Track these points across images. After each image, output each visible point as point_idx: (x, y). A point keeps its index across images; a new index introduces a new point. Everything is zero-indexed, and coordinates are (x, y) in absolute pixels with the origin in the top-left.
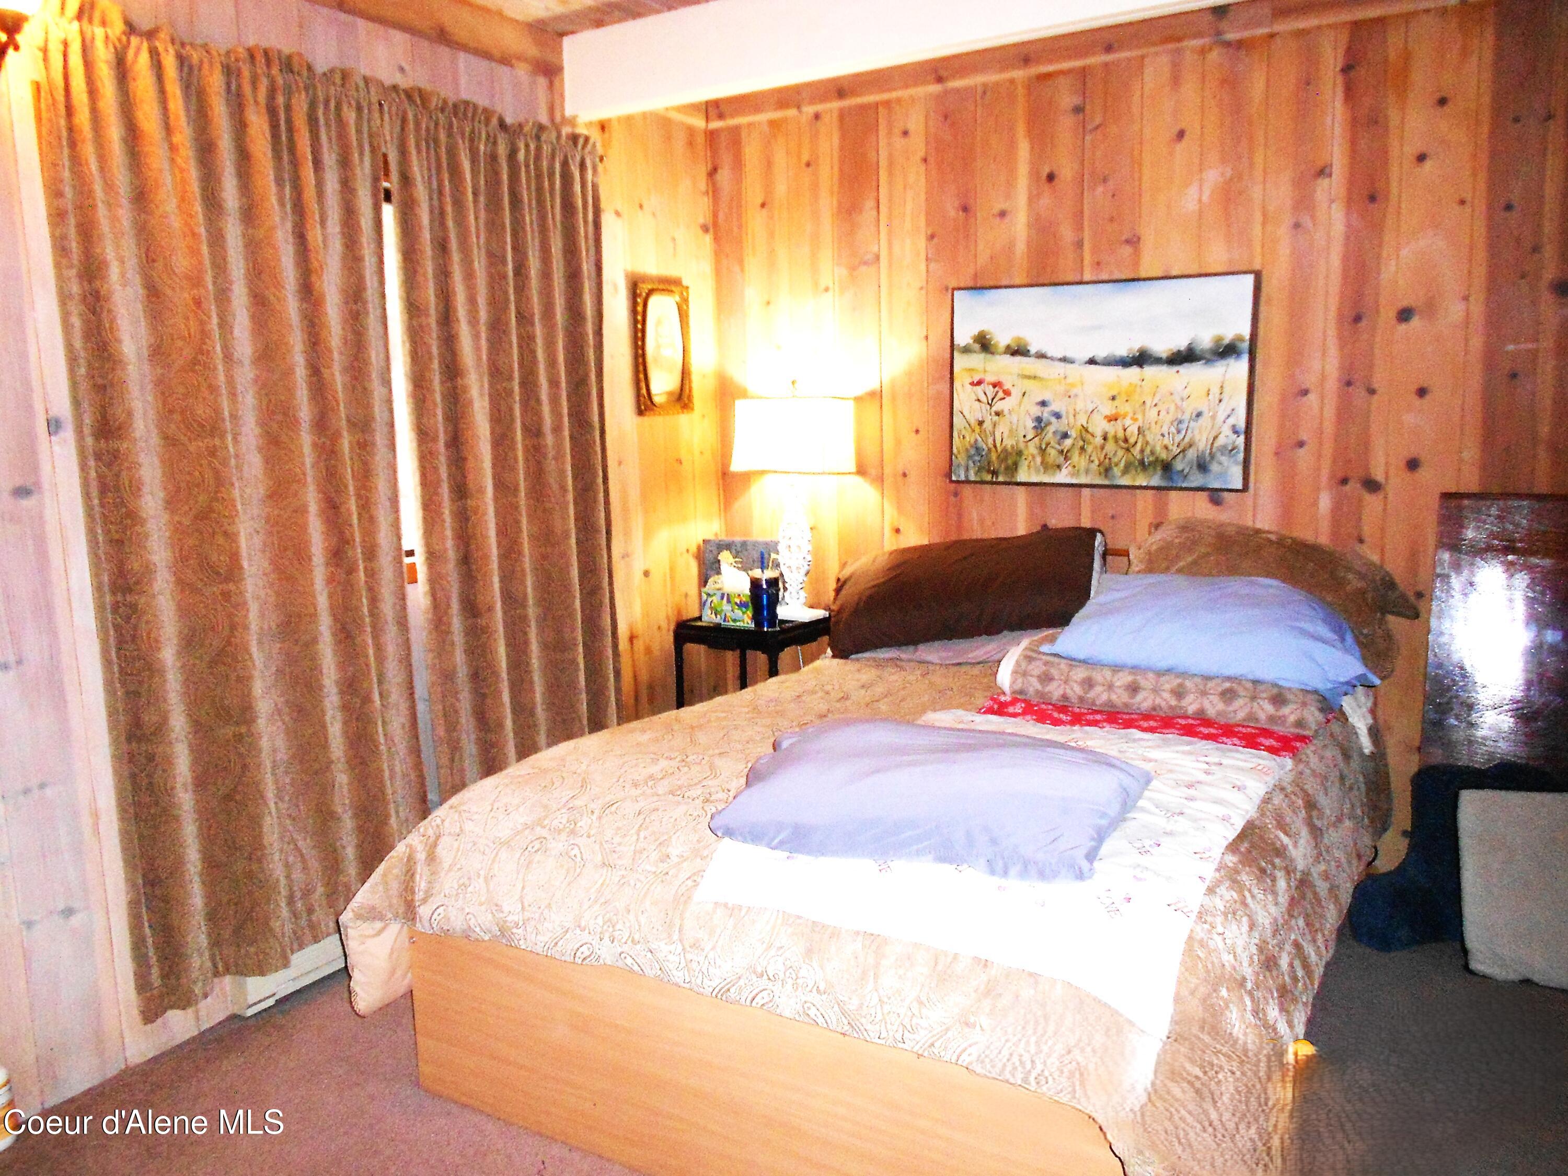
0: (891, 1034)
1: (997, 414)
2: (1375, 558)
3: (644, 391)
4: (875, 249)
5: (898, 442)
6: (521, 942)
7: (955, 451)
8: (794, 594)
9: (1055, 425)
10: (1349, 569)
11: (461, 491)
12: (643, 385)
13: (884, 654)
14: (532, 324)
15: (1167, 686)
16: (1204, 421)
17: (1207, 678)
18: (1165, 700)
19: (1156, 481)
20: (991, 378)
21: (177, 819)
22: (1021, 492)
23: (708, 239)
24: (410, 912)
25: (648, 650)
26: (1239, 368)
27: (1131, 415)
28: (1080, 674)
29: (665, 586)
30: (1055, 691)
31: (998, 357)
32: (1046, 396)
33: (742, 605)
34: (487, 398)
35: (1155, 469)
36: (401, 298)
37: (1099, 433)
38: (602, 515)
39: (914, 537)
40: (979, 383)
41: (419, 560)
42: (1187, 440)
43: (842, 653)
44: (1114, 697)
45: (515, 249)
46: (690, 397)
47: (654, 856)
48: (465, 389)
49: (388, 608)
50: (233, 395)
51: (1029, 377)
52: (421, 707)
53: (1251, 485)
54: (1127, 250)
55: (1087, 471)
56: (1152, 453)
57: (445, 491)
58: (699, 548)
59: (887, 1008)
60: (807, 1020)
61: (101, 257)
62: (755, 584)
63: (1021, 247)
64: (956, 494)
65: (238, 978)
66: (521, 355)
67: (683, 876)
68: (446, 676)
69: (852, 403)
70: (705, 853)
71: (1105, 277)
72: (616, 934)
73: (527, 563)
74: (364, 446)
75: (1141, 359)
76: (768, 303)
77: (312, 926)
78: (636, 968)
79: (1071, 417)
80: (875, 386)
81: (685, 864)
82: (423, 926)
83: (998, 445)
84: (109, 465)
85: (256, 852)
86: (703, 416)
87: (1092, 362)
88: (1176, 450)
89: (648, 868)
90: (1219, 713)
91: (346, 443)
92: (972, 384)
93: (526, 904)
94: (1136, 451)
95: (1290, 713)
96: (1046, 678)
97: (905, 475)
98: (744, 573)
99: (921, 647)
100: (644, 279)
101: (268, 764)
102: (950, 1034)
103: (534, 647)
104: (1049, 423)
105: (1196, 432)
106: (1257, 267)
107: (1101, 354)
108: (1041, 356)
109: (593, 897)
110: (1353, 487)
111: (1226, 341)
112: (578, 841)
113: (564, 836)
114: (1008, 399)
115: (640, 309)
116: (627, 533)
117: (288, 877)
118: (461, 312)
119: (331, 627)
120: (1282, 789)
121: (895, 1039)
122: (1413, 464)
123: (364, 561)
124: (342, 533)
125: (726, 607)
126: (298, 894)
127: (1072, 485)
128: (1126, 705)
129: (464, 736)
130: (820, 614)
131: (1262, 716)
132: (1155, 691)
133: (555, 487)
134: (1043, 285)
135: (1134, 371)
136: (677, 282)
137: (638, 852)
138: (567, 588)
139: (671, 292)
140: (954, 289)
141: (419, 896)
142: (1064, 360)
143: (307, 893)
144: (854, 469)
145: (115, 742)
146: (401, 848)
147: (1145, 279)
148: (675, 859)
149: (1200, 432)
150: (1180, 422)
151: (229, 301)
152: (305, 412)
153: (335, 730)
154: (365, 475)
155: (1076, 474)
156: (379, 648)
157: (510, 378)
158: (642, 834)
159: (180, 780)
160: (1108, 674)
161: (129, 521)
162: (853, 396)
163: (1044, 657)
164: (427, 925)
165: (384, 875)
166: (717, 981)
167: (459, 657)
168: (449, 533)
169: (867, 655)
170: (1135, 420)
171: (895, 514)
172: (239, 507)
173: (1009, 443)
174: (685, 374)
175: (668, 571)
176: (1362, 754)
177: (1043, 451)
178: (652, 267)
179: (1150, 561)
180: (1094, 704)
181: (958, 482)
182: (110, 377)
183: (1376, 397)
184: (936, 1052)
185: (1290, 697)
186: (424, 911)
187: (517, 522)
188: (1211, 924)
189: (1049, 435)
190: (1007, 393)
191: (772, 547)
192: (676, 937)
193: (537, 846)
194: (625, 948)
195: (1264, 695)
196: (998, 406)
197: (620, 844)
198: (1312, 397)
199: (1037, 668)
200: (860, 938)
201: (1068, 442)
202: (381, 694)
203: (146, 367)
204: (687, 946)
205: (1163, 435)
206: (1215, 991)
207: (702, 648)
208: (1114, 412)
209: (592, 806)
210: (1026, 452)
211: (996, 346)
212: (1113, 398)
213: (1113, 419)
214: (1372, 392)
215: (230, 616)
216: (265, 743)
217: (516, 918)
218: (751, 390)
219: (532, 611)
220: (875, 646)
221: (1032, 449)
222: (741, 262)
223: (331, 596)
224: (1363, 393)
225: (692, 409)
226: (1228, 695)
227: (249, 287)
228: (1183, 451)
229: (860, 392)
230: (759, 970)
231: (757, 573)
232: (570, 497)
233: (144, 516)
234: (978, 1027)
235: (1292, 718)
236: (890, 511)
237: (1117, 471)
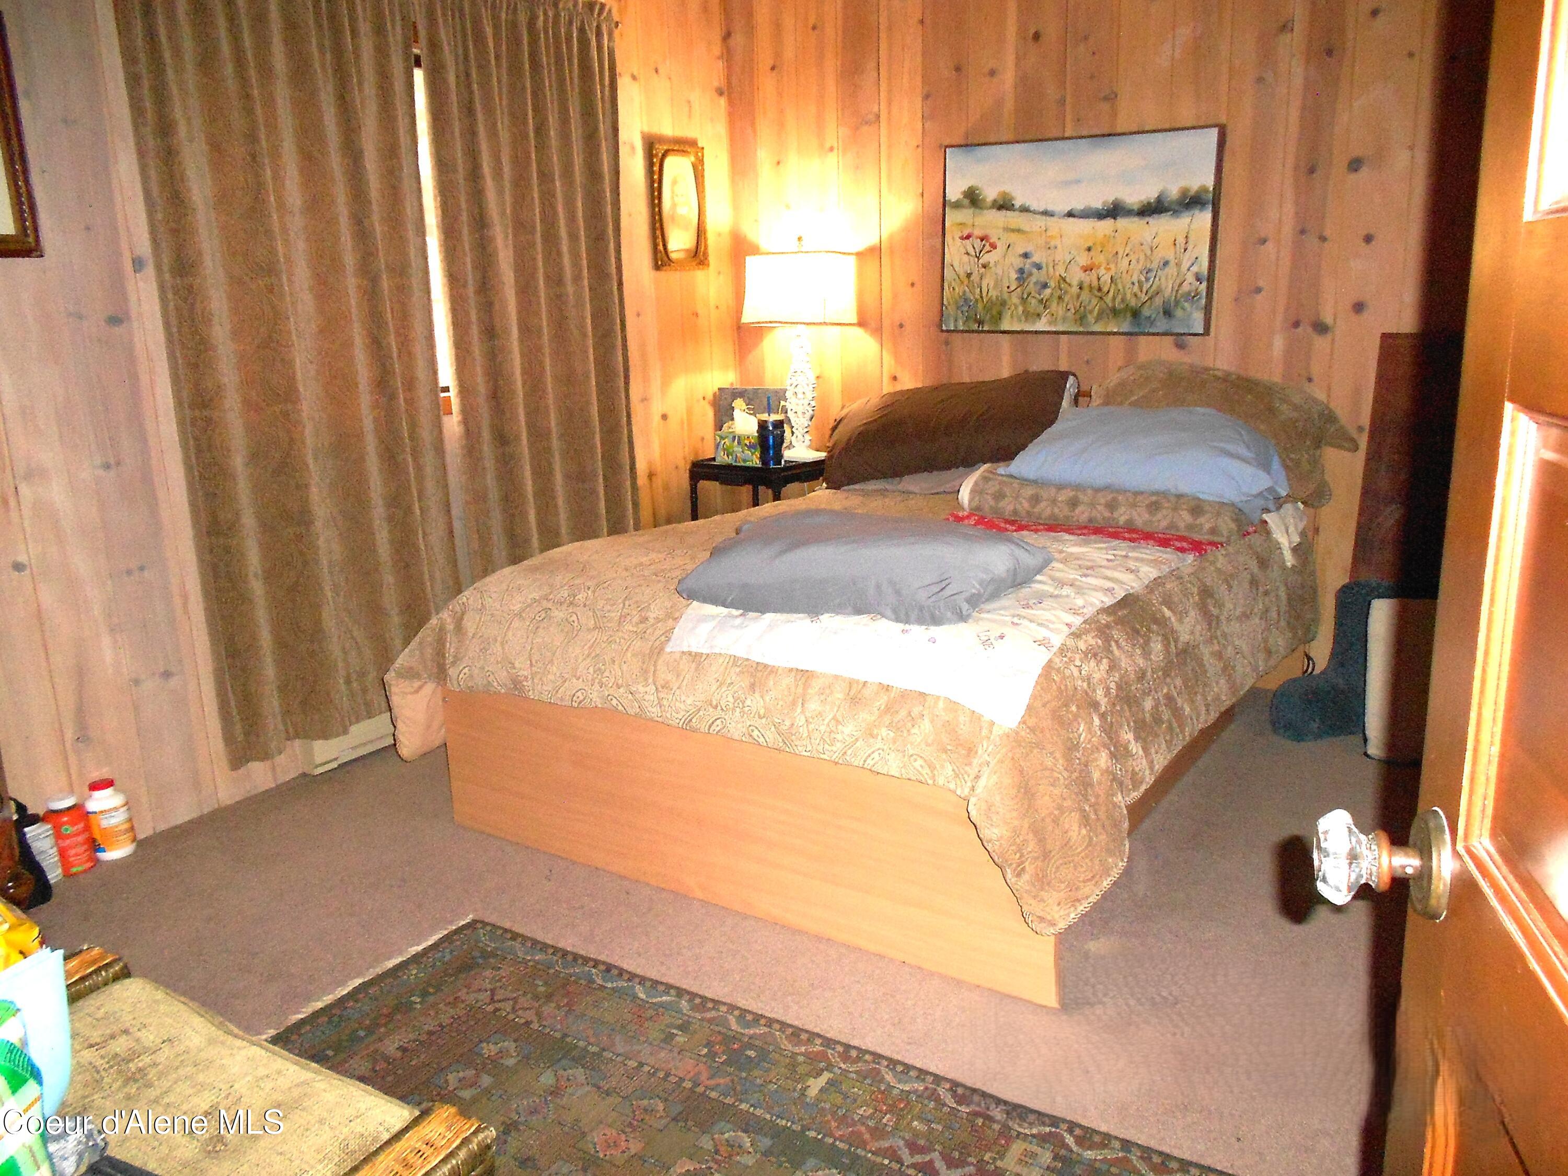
0: (815, 747)
1: (984, 266)
2: (1321, 396)
3: (661, 247)
4: (876, 109)
5: (895, 296)
6: (530, 693)
7: (945, 302)
8: (800, 436)
9: (1036, 276)
10: (1284, 400)
11: (490, 332)
12: (660, 241)
13: (872, 486)
14: (553, 181)
15: (1102, 501)
16: (1171, 270)
17: (1137, 494)
18: (1101, 513)
19: (1125, 327)
20: (978, 232)
21: (251, 601)
22: (1005, 340)
23: (723, 101)
24: (441, 674)
25: (666, 488)
26: (1204, 218)
27: (1104, 265)
28: (1029, 491)
29: (682, 428)
30: (1007, 506)
31: (985, 211)
32: (1029, 249)
33: (750, 447)
34: (511, 247)
35: (1125, 317)
36: (431, 154)
37: (1075, 283)
38: (620, 359)
39: (908, 382)
40: (968, 237)
41: (453, 394)
42: (1154, 287)
43: (835, 485)
44: (1056, 510)
45: (535, 110)
46: (706, 254)
47: (636, 619)
48: (492, 239)
49: (426, 435)
50: (287, 242)
51: (1013, 231)
52: (457, 525)
53: (1212, 329)
54: (1105, 107)
55: (1064, 319)
56: (1123, 300)
57: (475, 330)
58: (715, 395)
59: (811, 727)
60: (751, 740)
61: (171, 117)
62: (762, 426)
63: (1009, 105)
64: (947, 343)
65: (305, 741)
66: (543, 212)
67: (659, 633)
68: (478, 497)
69: (853, 259)
70: (677, 615)
71: (1085, 133)
72: (604, 680)
73: (551, 399)
74: (402, 290)
75: (1114, 211)
76: (778, 163)
77: (367, 704)
78: (620, 708)
79: (1051, 269)
80: (875, 241)
81: (659, 625)
82: (452, 684)
83: (984, 294)
84: (185, 300)
85: (317, 633)
86: (719, 273)
87: (1070, 214)
88: (1144, 298)
89: (631, 628)
90: (1145, 523)
91: (385, 284)
92: (962, 238)
93: (534, 662)
94: (1108, 299)
95: (1206, 522)
96: (999, 496)
97: (901, 326)
98: (752, 417)
99: (906, 478)
100: (661, 139)
101: (325, 562)
102: (858, 744)
103: (559, 478)
104: (1031, 274)
105: (1163, 279)
106: (1223, 120)
107: (1079, 206)
108: (1025, 210)
109: (586, 652)
110: (1305, 330)
111: (1192, 193)
112: (577, 609)
113: (564, 607)
114: (994, 251)
115: (656, 168)
116: (646, 379)
117: (345, 660)
118: (486, 168)
119: (377, 448)
120: (1180, 578)
121: (818, 751)
122: (1359, 307)
123: (404, 391)
124: (383, 365)
125: (738, 449)
126: (354, 676)
127: (1048, 332)
128: (1067, 517)
129: (496, 551)
130: (822, 455)
131: (1182, 525)
132: (1092, 505)
133: (576, 332)
134: (1024, 141)
135: (1108, 223)
136: (693, 143)
137: (623, 617)
138: (587, 423)
139: (684, 152)
140: (946, 147)
141: (449, 659)
142: (1046, 213)
143: (362, 674)
144: (854, 320)
145: (198, 536)
146: (434, 621)
147: (1119, 135)
148: (652, 621)
149: (1166, 279)
150: (1149, 271)
151: (280, 156)
152: (350, 260)
153: (383, 537)
154: (404, 317)
155: (1053, 320)
156: (419, 468)
157: (533, 232)
158: (627, 603)
159: (252, 569)
160: (1053, 491)
161: (202, 347)
162: (855, 250)
163: (1000, 478)
164: (455, 683)
165: (420, 643)
166: (682, 713)
167: (490, 479)
168: (479, 370)
169: (857, 486)
170: (1108, 269)
171: (893, 362)
172: (294, 338)
173: (993, 294)
174: (701, 232)
175: (685, 417)
176: (1284, 568)
177: (1024, 301)
178: (667, 128)
179: (1107, 396)
180: (1039, 518)
181: (948, 331)
182: (183, 222)
183: (1326, 244)
184: (848, 758)
185: (1207, 508)
186: (453, 672)
187: (541, 363)
188: (1070, 658)
189: (1031, 287)
190: (994, 246)
191: (781, 395)
192: (650, 680)
193: (543, 616)
194: (611, 691)
195: (1185, 507)
196: (985, 259)
197: (609, 611)
198: (1270, 246)
199: (993, 487)
200: (793, 674)
201: (1048, 292)
202: (421, 509)
203: (213, 215)
204: (659, 687)
205: (1133, 284)
206: (1066, 706)
207: (716, 484)
208: (1089, 263)
209: (588, 584)
210: (1009, 302)
211: (984, 200)
212: (1089, 249)
213: (1087, 269)
214: (1323, 239)
215: (289, 431)
216: (321, 542)
217: (525, 673)
218: (763, 247)
219: (556, 443)
220: (865, 479)
221: (1015, 300)
222: (753, 124)
223: (376, 420)
224: (1316, 241)
225: (708, 265)
226: (1154, 507)
227: (298, 146)
228: (1150, 299)
229: (861, 248)
230: (714, 703)
231: (764, 417)
232: (590, 342)
233: (216, 343)
234: (879, 737)
235: (1207, 526)
236: (888, 359)
237: (1091, 318)
